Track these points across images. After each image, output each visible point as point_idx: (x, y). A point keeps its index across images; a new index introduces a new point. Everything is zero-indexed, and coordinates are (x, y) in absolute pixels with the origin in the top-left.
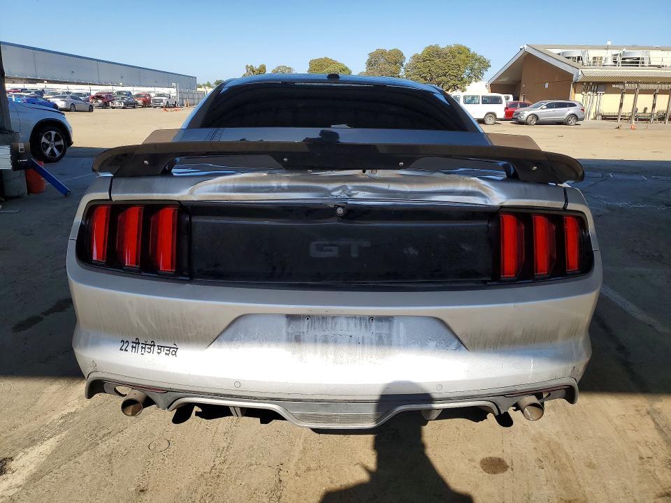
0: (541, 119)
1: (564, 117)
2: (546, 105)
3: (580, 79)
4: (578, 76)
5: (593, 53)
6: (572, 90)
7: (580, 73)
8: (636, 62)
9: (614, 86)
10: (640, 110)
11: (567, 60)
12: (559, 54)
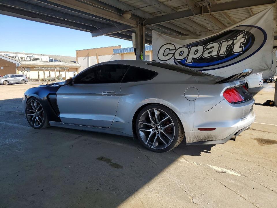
0: (10, 82)
1: (20, 81)
2: (11, 76)
3: (20, 65)
4: (18, 64)
5: (20, 56)
6: (17, 70)
7: (19, 63)
8: (37, 60)
9: (34, 68)
10: (46, 77)
11: (10, 58)
12: (5, 55)
